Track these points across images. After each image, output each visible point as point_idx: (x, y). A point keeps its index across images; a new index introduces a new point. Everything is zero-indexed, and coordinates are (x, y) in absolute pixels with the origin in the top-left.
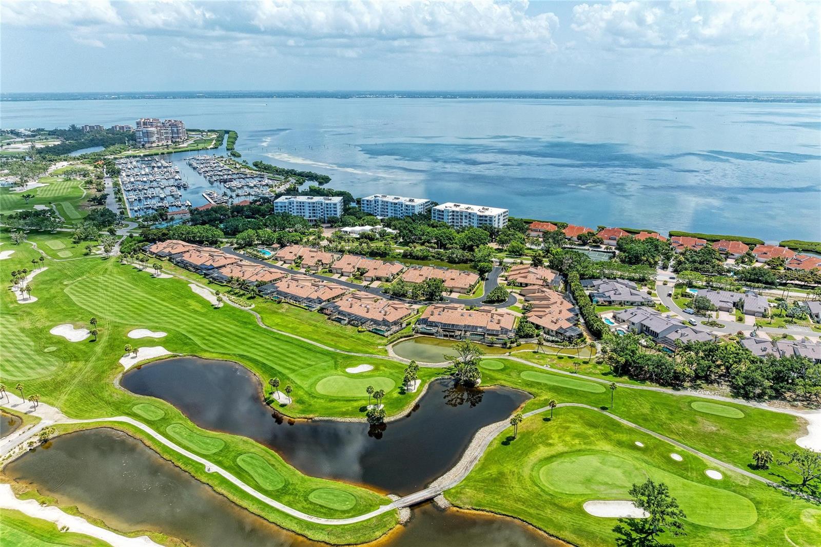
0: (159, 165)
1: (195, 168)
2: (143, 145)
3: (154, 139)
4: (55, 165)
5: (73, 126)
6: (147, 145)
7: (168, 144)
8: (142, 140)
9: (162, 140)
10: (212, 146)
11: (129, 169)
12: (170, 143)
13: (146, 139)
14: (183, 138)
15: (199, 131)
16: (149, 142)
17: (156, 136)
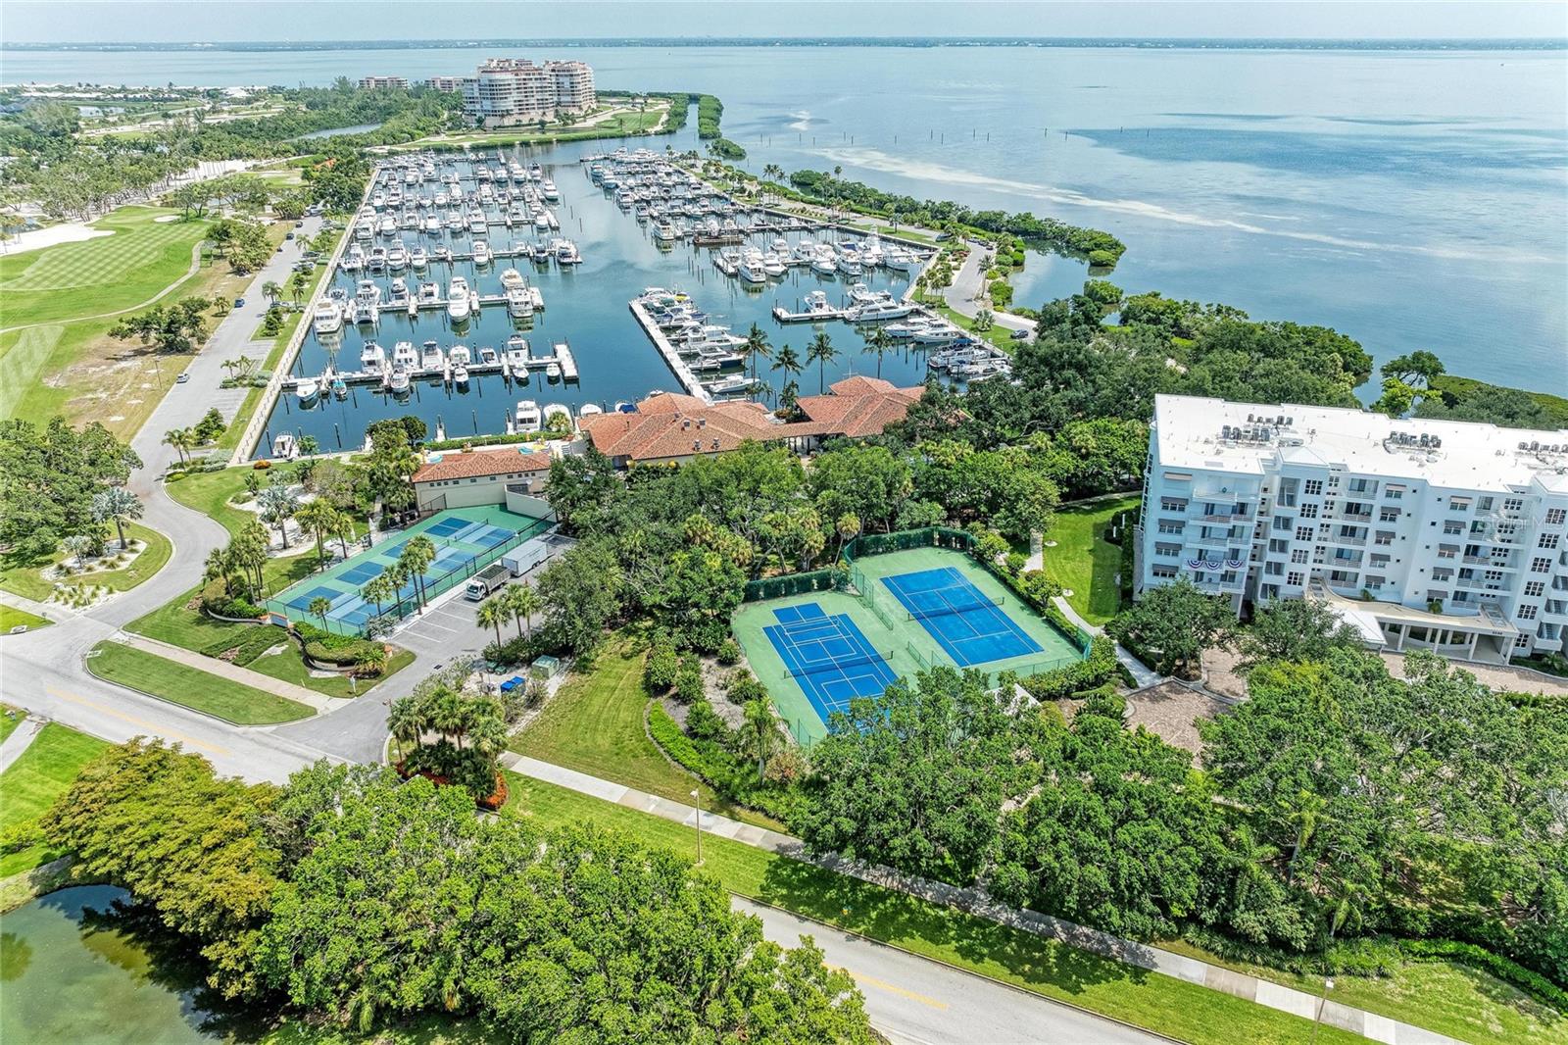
0: (502, 173)
1: (609, 189)
2: (480, 121)
3: (509, 103)
4: (196, 166)
5: (343, 82)
6: (490, 122)
7: (546, 119)
8: (478, 107)
9: (529, 107)
10: (659, 128)
11: (410, 186)
12: (550, 117)
13: (487, 105)
14: (585, 108)
15: (626, 94)
16: (494, 113)
17: (515, 96)
